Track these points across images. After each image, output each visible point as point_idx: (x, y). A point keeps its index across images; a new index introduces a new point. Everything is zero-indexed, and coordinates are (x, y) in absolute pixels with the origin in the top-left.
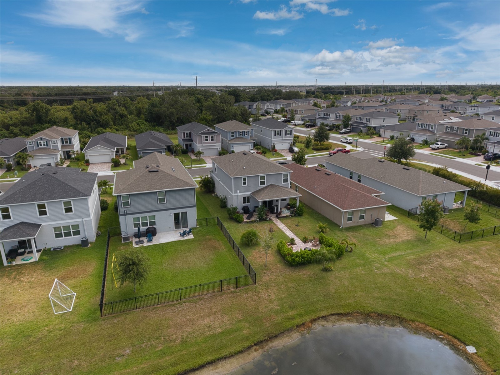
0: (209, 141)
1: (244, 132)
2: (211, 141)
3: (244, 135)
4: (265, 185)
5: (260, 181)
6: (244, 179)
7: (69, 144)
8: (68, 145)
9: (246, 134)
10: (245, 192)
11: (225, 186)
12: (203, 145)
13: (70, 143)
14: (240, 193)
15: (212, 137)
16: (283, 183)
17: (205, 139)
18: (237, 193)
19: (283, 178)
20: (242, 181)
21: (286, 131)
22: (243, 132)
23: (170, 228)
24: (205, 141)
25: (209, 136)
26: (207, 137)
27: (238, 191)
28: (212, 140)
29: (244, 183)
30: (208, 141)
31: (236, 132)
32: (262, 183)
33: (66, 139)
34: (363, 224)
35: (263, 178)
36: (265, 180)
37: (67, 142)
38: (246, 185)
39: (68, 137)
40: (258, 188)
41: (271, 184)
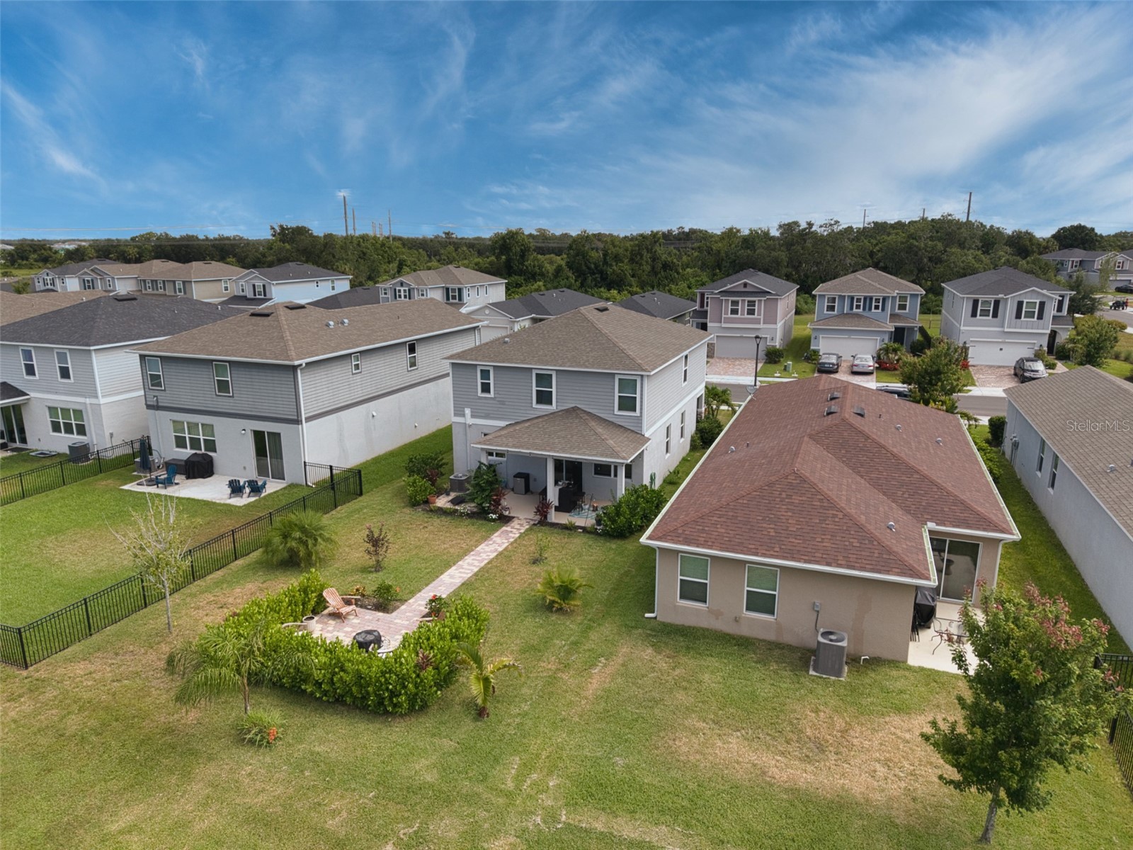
0: (743, 314)
1: (871, 299)
2: (746, 316)
3: (870, 309)
4: (553, 407)
5: (534, 388)
6: (485, 374)
7: (457, 301)
8: (456, 304)
9: (877, 307)
10: (487, 417)
12: (724, 325)
13: (460, 299)
14: (473, 416)
15: (752, 303)
16: (616, 412)
18: (463, 415)
19: (617, 394)
20: (479, 381)
21: (1020, 304)
22: (865, 298)
23: (245, 468)
24: (729, 315)
25: (743, 301)
26: (735, 303)
27: (468, 411)
28: (751, 312)
29: (486, 388)
30: (739, 316)
31: (842, 298)
32: (544, 398)
33: (454, 290)
35: (544, 379)
36: (554, 390)
37: (454, 297)
38: (492, 395)
39: (456, 286)
40: (528, 412)
41: (573, 405)
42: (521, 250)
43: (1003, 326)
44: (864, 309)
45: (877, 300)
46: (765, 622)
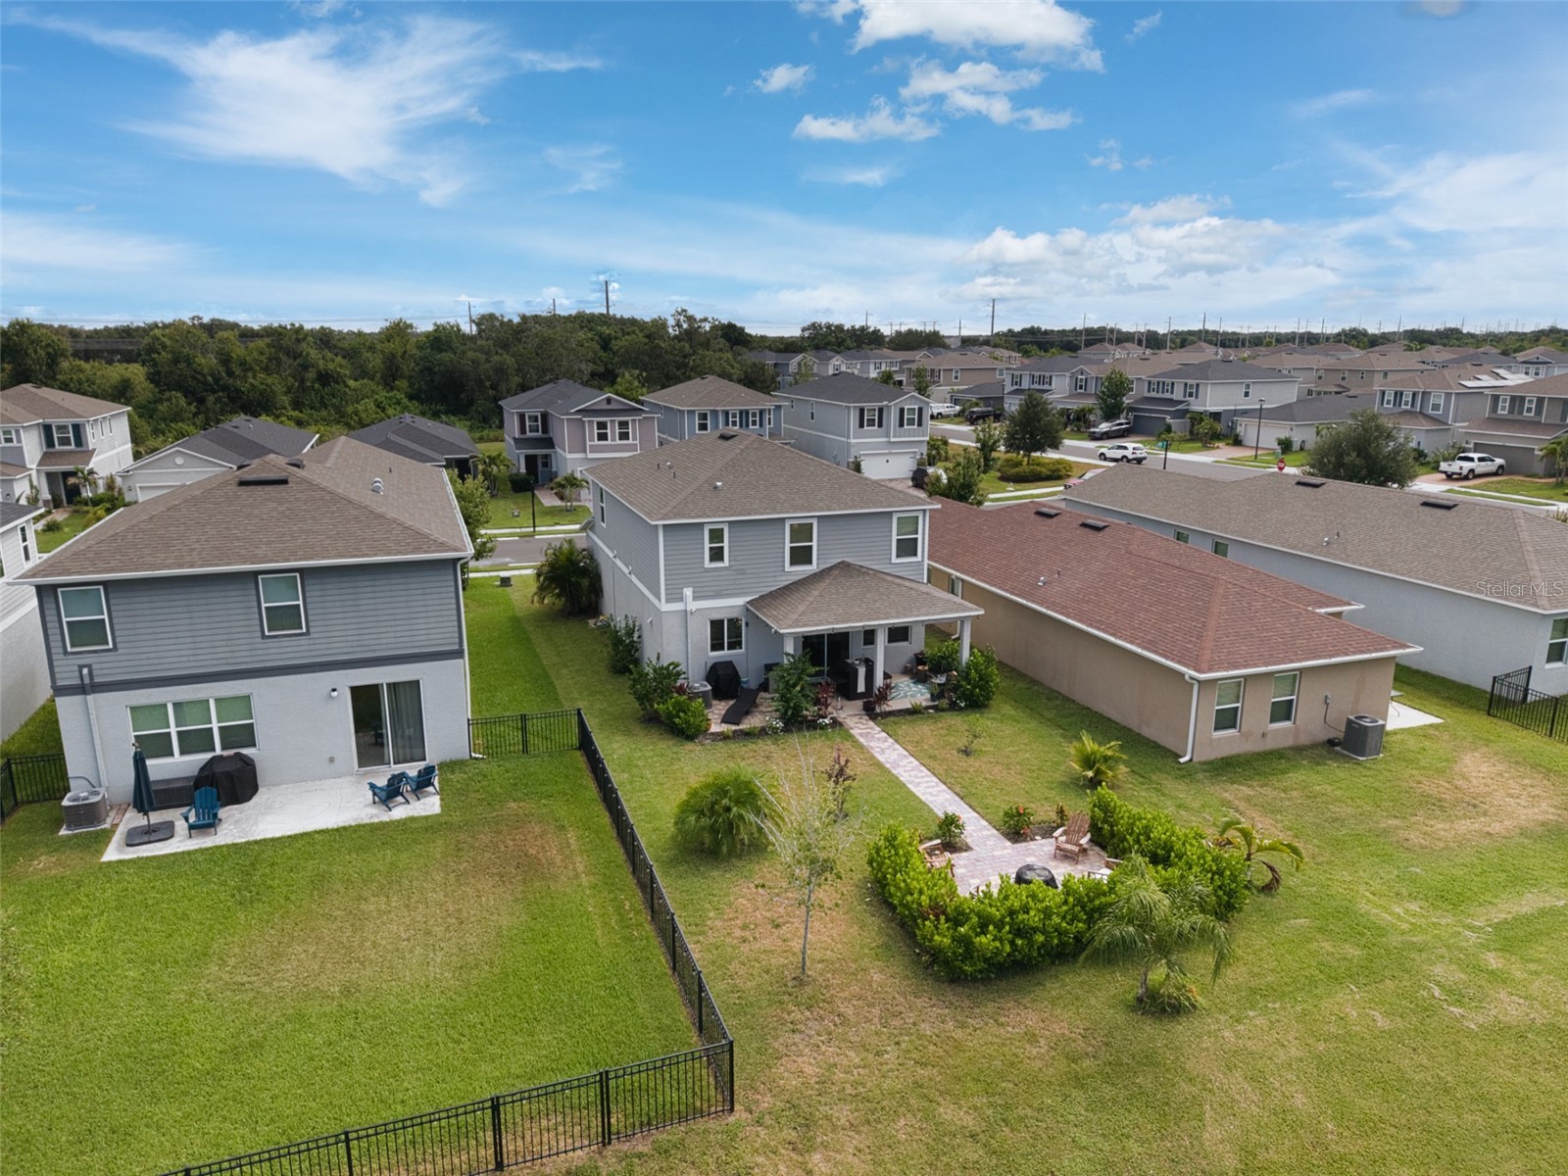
0: (613, 439)
1: (747, 412)
2: (618, 442)
3: (747, 426)
4: (813, 568)
5: (788, 545)
6: (716, 535)
7: (73, 447)
8: (70, 452)
9: (754, 423)
10: (718, 595)
11: (633, 578)
12: (590, 456)
13: (79, 441)
14: (695, 598)
15: (623, 424)
16: (894, 560)
17: (596, 431)
18: (681, 599)
19: (895, 538)
20: (707, 545)
21: (902, 410)
22: (741, 412)
23: (332, 760)
24: (596, 442)
25: (613, 422)
26: (602, 425)
27: (688, 592)
28: (624, 436)
29: (717, 555)
30: (609, 442)
31: (715, 413)
32: (801, 556)
33: (62, 428)
34: (1289, 742)
35: (802, 532)
36: (814, 544)
37: (65, 441)
38: (726, 563)
39: (69, 421)
40: (779, 579)
41: (839, 560)
42: (48, 354)
43: (888, 436)
44: (741, 426)
45: (754, 415)
46: (1283, 729)
